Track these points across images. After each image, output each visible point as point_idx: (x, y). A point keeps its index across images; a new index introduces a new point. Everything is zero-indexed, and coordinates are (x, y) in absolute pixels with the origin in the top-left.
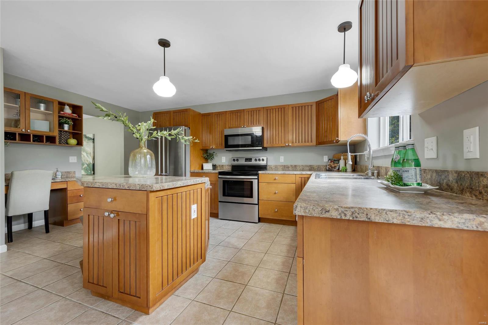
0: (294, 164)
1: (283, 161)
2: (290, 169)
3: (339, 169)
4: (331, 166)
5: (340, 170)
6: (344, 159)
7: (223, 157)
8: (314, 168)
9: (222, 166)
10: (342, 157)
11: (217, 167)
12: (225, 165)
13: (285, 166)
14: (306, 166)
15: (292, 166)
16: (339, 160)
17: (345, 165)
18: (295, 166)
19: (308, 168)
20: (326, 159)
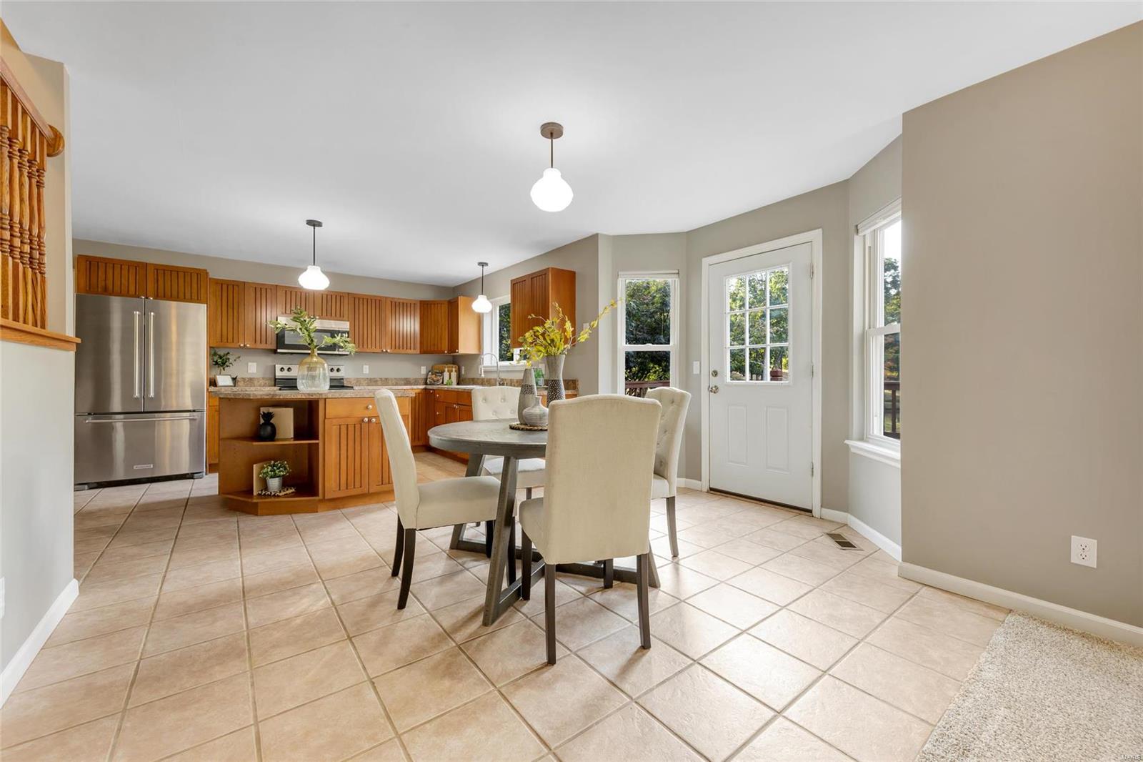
0: (384, 376)
1: (367, 372)
2: (379, 383)
3: (443, 383)
4: (433, 379)
5: (445, 383)
6: (448, 371)
7: (250, 364)
8: (410, 382)
9: (251, 379)
10: (446, 370)
11: (239, 381)
12: (258, 379)
13: (371, 379)
14: (401, 379)
15: (381, 379)
16: (442, 373)
17: (450, 378)
18: (386, 379)
19: (403, 382)
20: (423, 370)
